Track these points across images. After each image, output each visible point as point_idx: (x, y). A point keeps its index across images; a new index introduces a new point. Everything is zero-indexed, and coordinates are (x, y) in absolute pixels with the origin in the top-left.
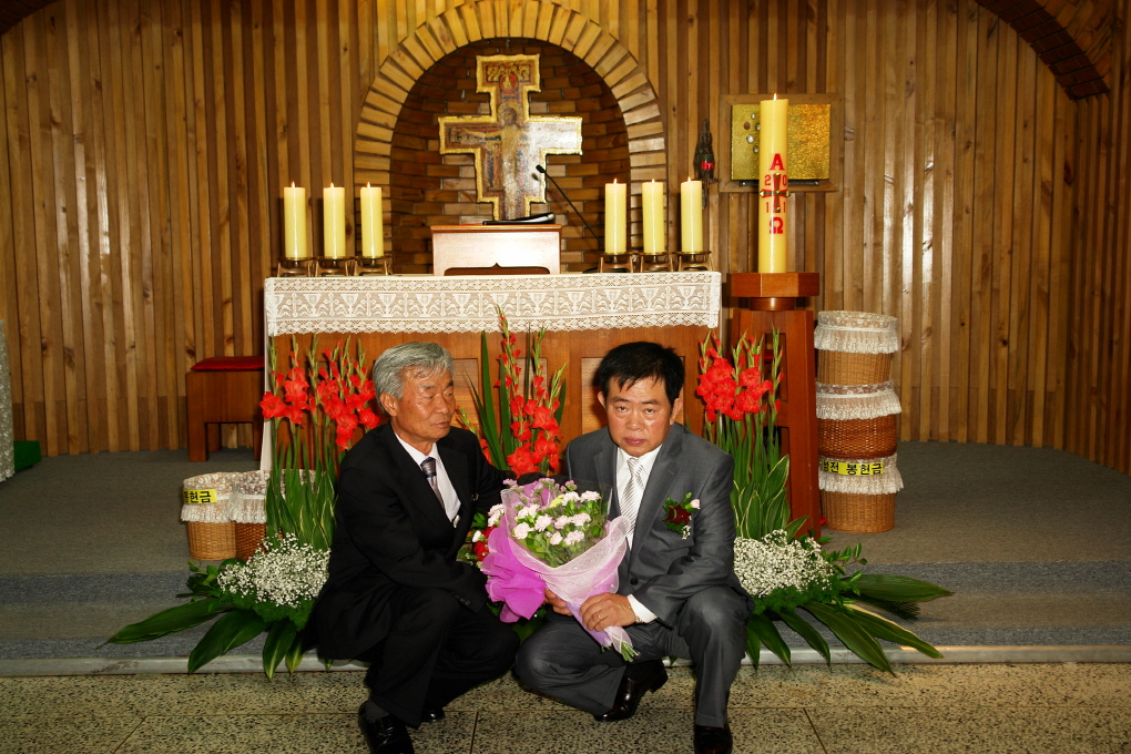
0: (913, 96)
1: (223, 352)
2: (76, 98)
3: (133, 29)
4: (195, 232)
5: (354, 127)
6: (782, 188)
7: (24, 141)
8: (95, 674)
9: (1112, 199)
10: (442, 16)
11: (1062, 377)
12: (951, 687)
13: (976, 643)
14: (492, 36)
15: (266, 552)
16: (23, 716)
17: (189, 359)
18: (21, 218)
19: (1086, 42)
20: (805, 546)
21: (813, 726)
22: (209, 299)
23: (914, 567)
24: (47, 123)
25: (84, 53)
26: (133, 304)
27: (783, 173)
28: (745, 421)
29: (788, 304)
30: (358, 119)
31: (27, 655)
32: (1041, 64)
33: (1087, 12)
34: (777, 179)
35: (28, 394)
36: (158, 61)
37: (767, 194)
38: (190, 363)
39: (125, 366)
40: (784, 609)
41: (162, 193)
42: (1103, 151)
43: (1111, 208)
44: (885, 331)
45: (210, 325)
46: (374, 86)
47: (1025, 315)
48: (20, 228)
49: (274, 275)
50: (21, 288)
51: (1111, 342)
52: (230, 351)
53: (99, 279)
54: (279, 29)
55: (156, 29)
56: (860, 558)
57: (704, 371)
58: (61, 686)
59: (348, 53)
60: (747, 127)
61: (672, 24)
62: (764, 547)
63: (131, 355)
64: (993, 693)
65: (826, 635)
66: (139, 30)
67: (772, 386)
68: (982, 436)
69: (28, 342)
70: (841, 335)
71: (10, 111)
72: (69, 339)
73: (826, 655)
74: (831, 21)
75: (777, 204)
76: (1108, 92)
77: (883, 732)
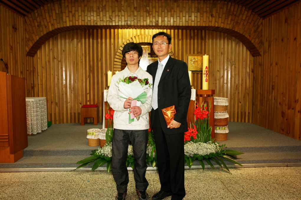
0: (223, 55)
1: (87, 104)
2: (59, 53)
3: (71, 40)
4: (82, 80)
5: (114, 59)
6: (207, 73)
7: (49, 62)
8: (71, 171)
9: (262, 76)
10: (132, 38)
11: (251, 110)
12: (246, 173)
13: (249, 163)
14: (141, 42)
15: (106, 146)
16: (59, 180)
17: (80, 104)
18: (48, 77)
19: (257, 46)
20: (215, 144)
21: (222, 182)
22: (84, 93)
23: (234, 148)
24: (54, 58)
25: (61, 45)
26: (69, 94)
27: (208, 70)
28: (203, 120)
29: (208, 96)
30: (115, 58)
31: (57, 167)
32: (247, 50)
33: (257, 40)
34: (206, 71)
35: (49, 112)
36: (75, 46)
37: (205, 74)
38: (80, 106)
39: (68, 106)
40: (212, 157)
41: (76, 72)
42: (260, 66)
43: (262, 77)
44: (226, 101)
45: (84, 98)
46: (118, 51)
47: (244, 97)
48: (48, 79)
49: (106, 89)
50: (48, 90)
51: (262, 103)
52: (88, 103)
53: (63, 89)
54: (99, 40)
55: (75, 40)
56: (225, 146)
57: (195, 109)
58: (65, 174)
59: (113, 45)
60: (191, 60)
61: (176, 40)
62: (208, 145)
63: (69, 104)
64: (254, 174)
65: (220, 162)
66: (72, 40)
67: (209, 112)
68: (236, 120)
69: (49, 101)
70: (217, 102)
71: (47, 56)
72: (57, 101)
73: (221, 166)
74: (207, 40)
75: (206, 76)
76: (261, 55)
77: (236, 183)
